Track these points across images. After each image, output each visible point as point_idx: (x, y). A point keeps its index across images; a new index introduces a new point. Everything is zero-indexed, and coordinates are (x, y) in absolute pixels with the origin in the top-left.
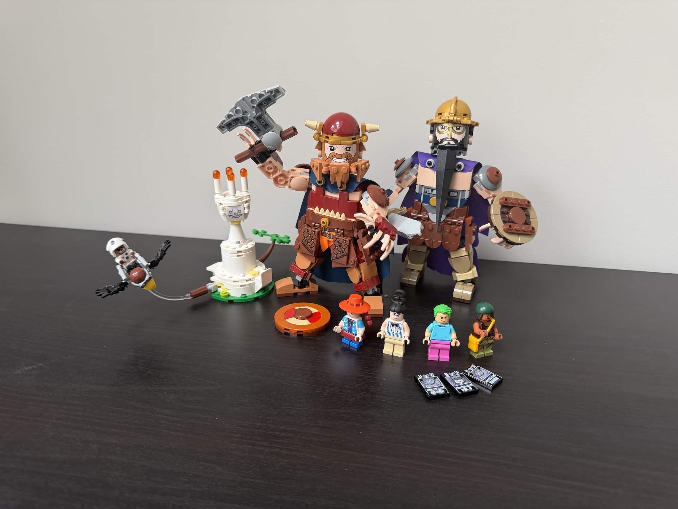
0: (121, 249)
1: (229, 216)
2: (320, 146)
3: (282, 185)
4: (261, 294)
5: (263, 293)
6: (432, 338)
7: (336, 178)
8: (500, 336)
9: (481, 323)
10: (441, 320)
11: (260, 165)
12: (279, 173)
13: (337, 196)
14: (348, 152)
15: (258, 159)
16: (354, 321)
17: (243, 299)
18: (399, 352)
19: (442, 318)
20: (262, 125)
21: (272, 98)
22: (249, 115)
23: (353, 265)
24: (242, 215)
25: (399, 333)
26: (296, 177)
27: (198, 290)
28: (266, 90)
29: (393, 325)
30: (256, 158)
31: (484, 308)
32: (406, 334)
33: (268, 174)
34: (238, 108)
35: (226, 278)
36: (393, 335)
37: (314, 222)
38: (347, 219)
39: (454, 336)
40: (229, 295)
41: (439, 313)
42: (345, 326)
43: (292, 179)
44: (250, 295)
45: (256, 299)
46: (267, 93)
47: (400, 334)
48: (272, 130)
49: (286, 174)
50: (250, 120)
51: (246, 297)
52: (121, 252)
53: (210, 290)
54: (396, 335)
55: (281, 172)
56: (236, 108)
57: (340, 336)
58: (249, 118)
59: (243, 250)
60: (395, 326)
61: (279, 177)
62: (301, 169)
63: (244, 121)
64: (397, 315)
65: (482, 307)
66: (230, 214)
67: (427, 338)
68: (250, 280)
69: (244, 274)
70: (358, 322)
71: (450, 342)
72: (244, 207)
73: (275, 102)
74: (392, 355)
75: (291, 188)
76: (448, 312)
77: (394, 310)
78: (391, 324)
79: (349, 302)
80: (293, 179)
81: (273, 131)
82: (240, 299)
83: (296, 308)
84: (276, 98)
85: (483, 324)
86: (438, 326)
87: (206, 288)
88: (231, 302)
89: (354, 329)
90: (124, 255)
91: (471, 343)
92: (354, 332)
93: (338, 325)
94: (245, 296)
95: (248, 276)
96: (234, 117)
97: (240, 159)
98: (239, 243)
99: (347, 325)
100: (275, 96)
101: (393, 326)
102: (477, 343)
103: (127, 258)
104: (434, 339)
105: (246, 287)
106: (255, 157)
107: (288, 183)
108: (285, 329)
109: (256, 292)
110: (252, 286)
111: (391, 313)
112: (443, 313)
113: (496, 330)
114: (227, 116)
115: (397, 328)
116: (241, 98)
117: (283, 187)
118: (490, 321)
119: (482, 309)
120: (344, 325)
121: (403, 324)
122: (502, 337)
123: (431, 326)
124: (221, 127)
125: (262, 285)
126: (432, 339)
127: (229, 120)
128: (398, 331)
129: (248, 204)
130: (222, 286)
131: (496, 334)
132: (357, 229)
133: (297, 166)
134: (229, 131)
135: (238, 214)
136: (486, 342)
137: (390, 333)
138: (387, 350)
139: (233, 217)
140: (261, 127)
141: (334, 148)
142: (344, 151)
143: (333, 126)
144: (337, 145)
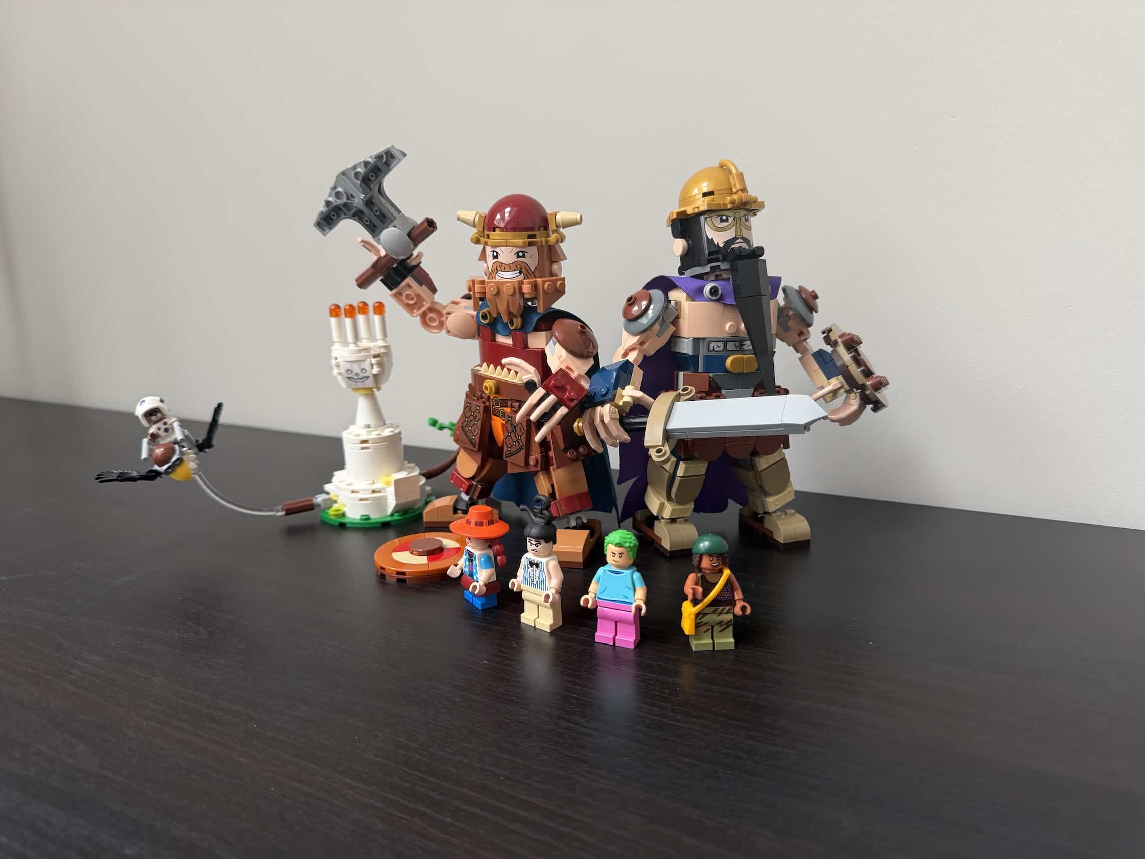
0: (155, 413)
1: (347, 378)
4: (396, 517)
5: (401, 516)
8: (744, 608)
9: (700, 576)
10: (613, 558)
11: (395, 290)
12: (427, 306)
13: (508, 341)
14: (521, 259)
15: (389, 280)
16: (475, 556)
18: (547, 622)
19: (615, 555)
20: (375, 215)
21: (383, 167)
22: (357, 201)
23: (534, 466)
24: (368, 377)
26: (456, 313)
28: (371, 156)
29: (532, 564)
30: (386, 279)
34: (339, 190)
36: (533, 584)
39: (639, 597)
40: (343, 515)
41: (612, 545)
42: (465, 566)
43: (448, 316)
44: (376, 517)
45: (386, 525)
46: (373, 160)
48: (394, 224)
49: (440, 307)
50: (357, 208)
51: (369, 519)
52: (155, 418)
53: (318, 505)
55: (431, 305)
56: (335, 189)
58: (355, 205)
59: (372, 439)
60: (534, 566)
61: (428, 312)
63: (350, 210)
64: (535, 544)
65: (703, 541)
66: (349, 376)
67: (590, 597)
68: (380, 491)
69: (370, 481)
70: (480, 557)
71: (631, 606)
72: (372, 364)
74: (537, 627)
75: (451, 334)
76: (626, 542)
77: (532, 536)
78: (528, 563)
80: (450, 317)
81: (395, 226)
82: (359, 521)
84: (389, 168)
85: (703, 577)
86: (609, 570)
89: (474, 571)
90: (160, 425)
92: (474, 577)
93: (457, 565)
94: (367, 517)
95: (378, 485)
96: (334, 205)
97: (364, 282)
98: (368, 426)
99: (467, 563)
100: (386, 164)
101: (531, 567)
103: (166, 430)
104: (602, 597)
105: (369, 502)
107: (445, 325)
109: (389, 514)
110: (380, 502)
111: (529, 542)
113: (738, 595)
114: (325, 203)
115: (538, 571)
116: (340, 171)
123: (601, 571)
124: (320, 225)
126: (599, 598)
127: (328, 210)
128: (539, 577)
130: (338, 500)
131: (737, 602)
134: (331, 230)
135: (363, 376)
138: (527, 617)
139: (356, 381)
140: (376, 221)
141: (497, 253)
142: (514, 258)
143: (498, 216)
144: (501, 248)
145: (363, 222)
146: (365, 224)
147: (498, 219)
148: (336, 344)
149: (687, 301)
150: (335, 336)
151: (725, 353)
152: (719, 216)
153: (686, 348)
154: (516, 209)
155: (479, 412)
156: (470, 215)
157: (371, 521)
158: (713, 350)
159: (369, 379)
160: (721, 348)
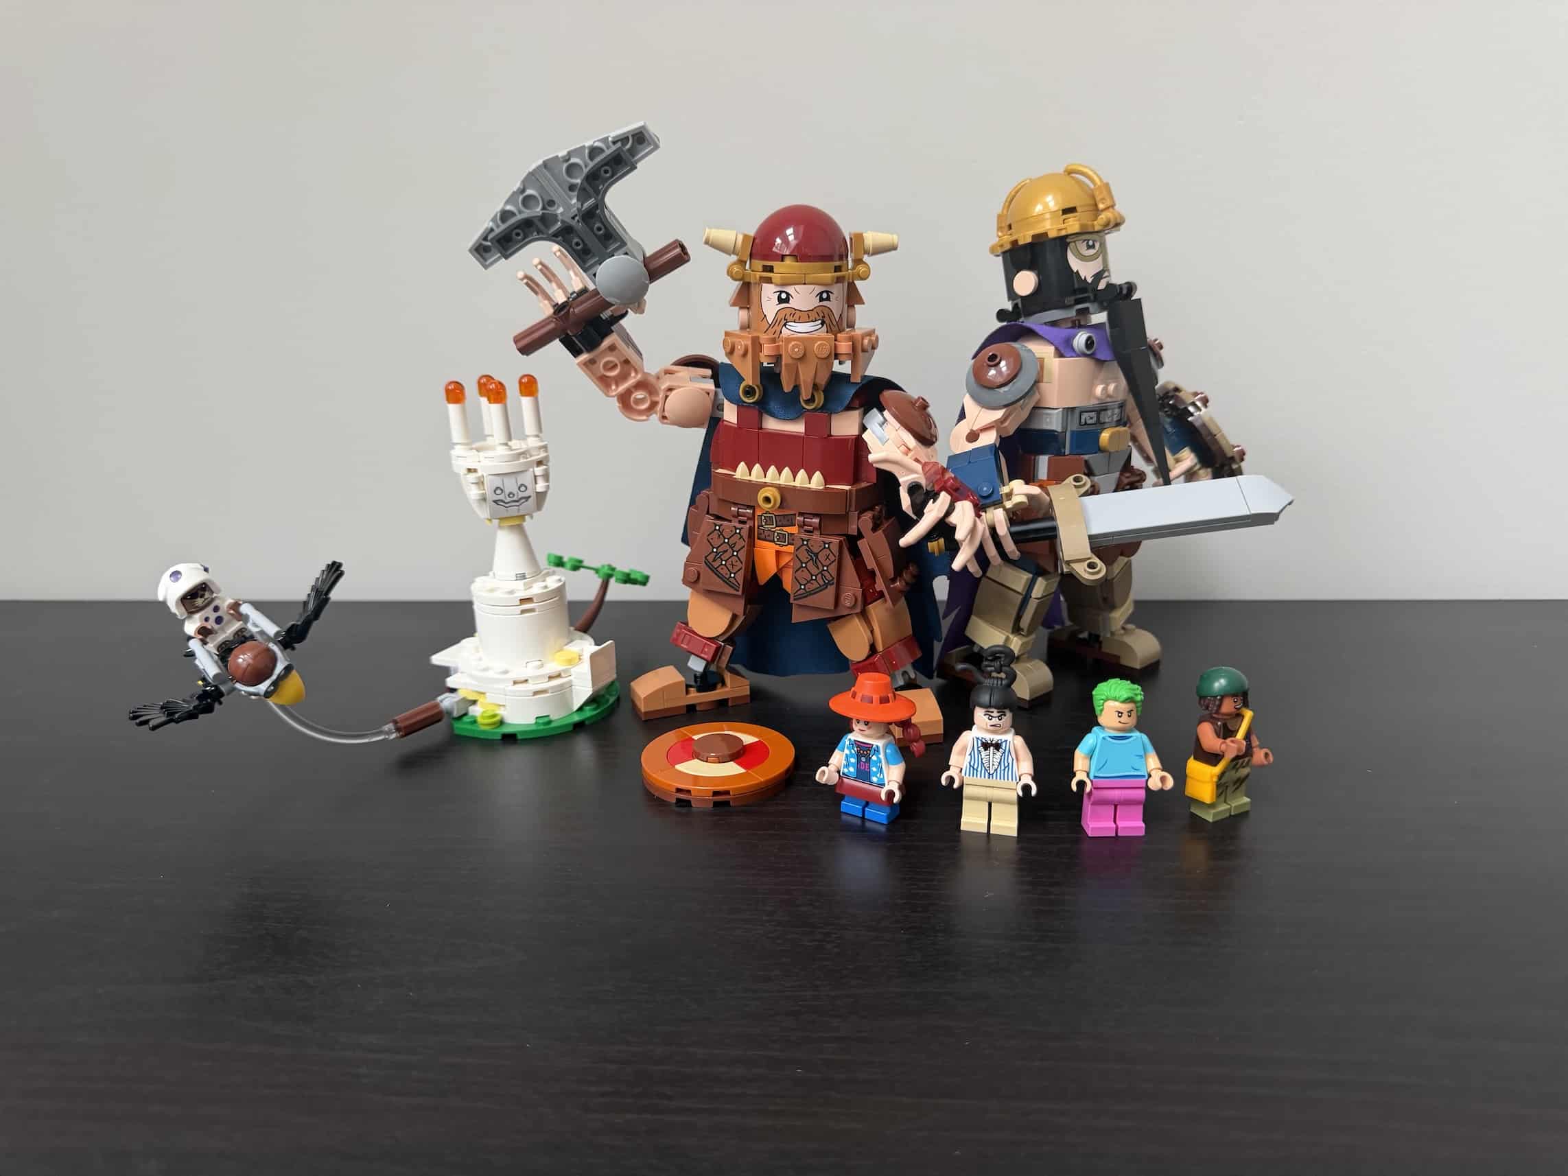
0: (200, 593)
1: (495, 501)
2: (745, 296)
3: (641, 412)
4: (589, 712)
5: (595, 709)
6: (1097, 775)
7: (800, 372)
8: (1266, 755)
9: (1219, 723)
10: (1119, 719)
11: (584, 357)
12: (635, 377)
13: (798, 428)
14: (824, 303)
15: (580, 342)
16: (874, 746)
17: (542, 727)
18: (1007, 823)
19: (1120, 714)
20: (596, 235)
21: (625, 156)
22: (561, 210)
23: (851, 608)
24: (529, 497)
25: (1004, 767)
26: (679, 387)
27: (413, 711)
28: (607, 138)
29: (986, 746)
30: (574, 338)
31: (1223, 681)
32: (1024, 768)
33: (604, 382)
34: (529, 192)
35: (490, 674)
36: (987, 774)
37: (735, 504)
38: (827, 486)
39: (1153, 762)
40: (502, 723)
41: (1109, 701)
42: (847, 766)
43: (668, 393)
44: (560, 716)
45: (579, 727)
46: (611, 144)
47: (1007, 769)
48: (624, 249)
49: (653, 380)
50: (563, 222)
51: (550, 722)
52: (199, 602)
53: (449, 713)
54: (995, 774)
55: (639, 377)
56: (523, 191)
57: (834, 794)
58: (560, 217)
59: (536, 595)
60: (992, 748)
61: (633, 390)
62: (690, 368)
63: (548, 227)
64: (999, 717)
65: (1217, 679)
66: (496, 498)
67: (1080, 776)
68: (559, 676)
69: (540, 663)
70: (886, 747)
71: (1144, 779)
72: (535, 477)
73: (633, 168)
74: (986, 832)
75: (666, 421)
76: (1136, 695)
77: (988, 703)
78: (980, 745)
79: (859, 696)
80: (672, 395)
81: (626, 254)
82: (534, 728)
83: (696, 737)
84: (636, 158)
85: (1225, 725)
86: (1110, 737)
87: (437, 706)
88: (510, 739)
89: (874, 769)
90: (208, 611)
91: (1192, 778)
92: (874, 779)
93: (827, 765)
94: (546, 720)
95: (553, 667)
96: (519, 217)
97: (529, 344)
98: (523, 577)
99: (853, 760)
100: (632, 152)
101: (985, 750)
102: (1212, 777)
103: (219, 620)
104: (1101, 775)
105: (548, 695)
106: (571, 334)
107: (659, 407)
108: (679, 790)
109: (576, 708)
110: (563, 692)
111: (979, 714)
112: (1122, 699)
113: (1255, 742)
114: (499, 215)
115: (999, 754)
116: (540, 162)
117: (644, 418)
118: (1239, 716)
119: (1216, 685)
120: (844, 762)
121: (1014, 742)
122: (1271, 758)
123: (1089, 740)
124: (481, 251)
125: (593, 686)
126: (1095, 777)
127: (503, 227)
128: (1000, 763)
129: (545, 467)
130: (481, 700)
131: (1255, 749)
132: (857, 513)
133: (678, 360)
134: (504, 259)
135: (520, 497)
136: (1234, 775)
137: (979, 769)
138: (972, 819)
139: (507, 505)
140: (593, 243)
141: (788, 294)
142: (816, 302)
143: (778, 241)
144: (796, 286)
145: (571, 246)
146: (574, 250)
147: (778, 244)
148: (457, 447)
149: (1055, 357)
150: (457, 433)
151: (1099, 427)
152: (1085, 240)
153: (1053, 422)
154: (801, 228)
155: (741, 537)
156: (730, 236)
157: (553, 725)
158: (1086, 424)
159: (530, 500)
160: (1095, 419)
